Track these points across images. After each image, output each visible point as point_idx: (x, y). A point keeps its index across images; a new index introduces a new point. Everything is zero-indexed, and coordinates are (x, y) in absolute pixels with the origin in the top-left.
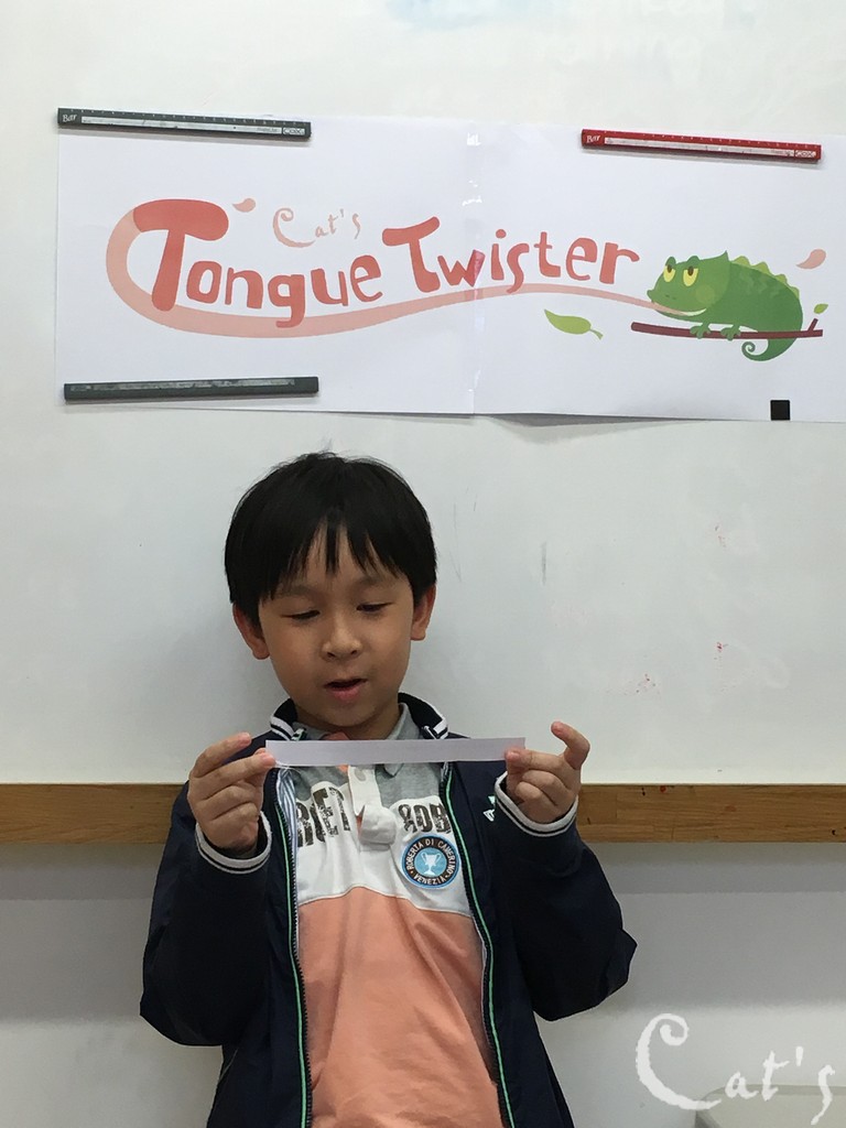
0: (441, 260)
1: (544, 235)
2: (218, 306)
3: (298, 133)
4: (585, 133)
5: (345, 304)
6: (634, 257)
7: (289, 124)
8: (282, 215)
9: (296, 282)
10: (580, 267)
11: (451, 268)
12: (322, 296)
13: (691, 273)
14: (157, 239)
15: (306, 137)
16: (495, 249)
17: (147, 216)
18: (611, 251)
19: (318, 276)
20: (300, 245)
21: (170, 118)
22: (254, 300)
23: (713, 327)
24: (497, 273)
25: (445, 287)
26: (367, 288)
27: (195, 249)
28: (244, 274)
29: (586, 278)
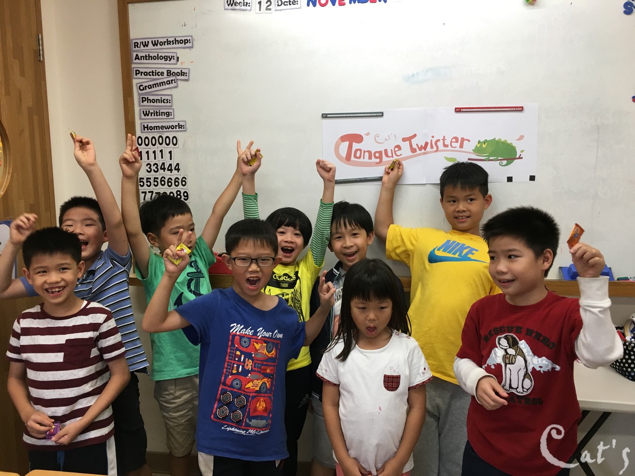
0: (417, 145)
1: (444, 137)
2: (361, 160)
3: (381, 115)
4: (456, 108)
5: (393, 157)
6: (469, 141)
7: (378, 113)
8: (377, 136)
9: (380, 153)
10: (454, 144)
11: (420, 146)
12: (387, 155)
13: (485, 144)
14: (347, 144)
15: (382, 116)
16: (431, 140)
17: (344, 138)
18: (463, 140)
19: (386, 151)
20: (381, 143)
21: (348, 114)
22: (370, 158)
23: (491, 158)
24: (432, 147)
25: (418, 152)
26: (398, 153)
27: (356, 146)
28: (368, 151)
29: (456, 147)
